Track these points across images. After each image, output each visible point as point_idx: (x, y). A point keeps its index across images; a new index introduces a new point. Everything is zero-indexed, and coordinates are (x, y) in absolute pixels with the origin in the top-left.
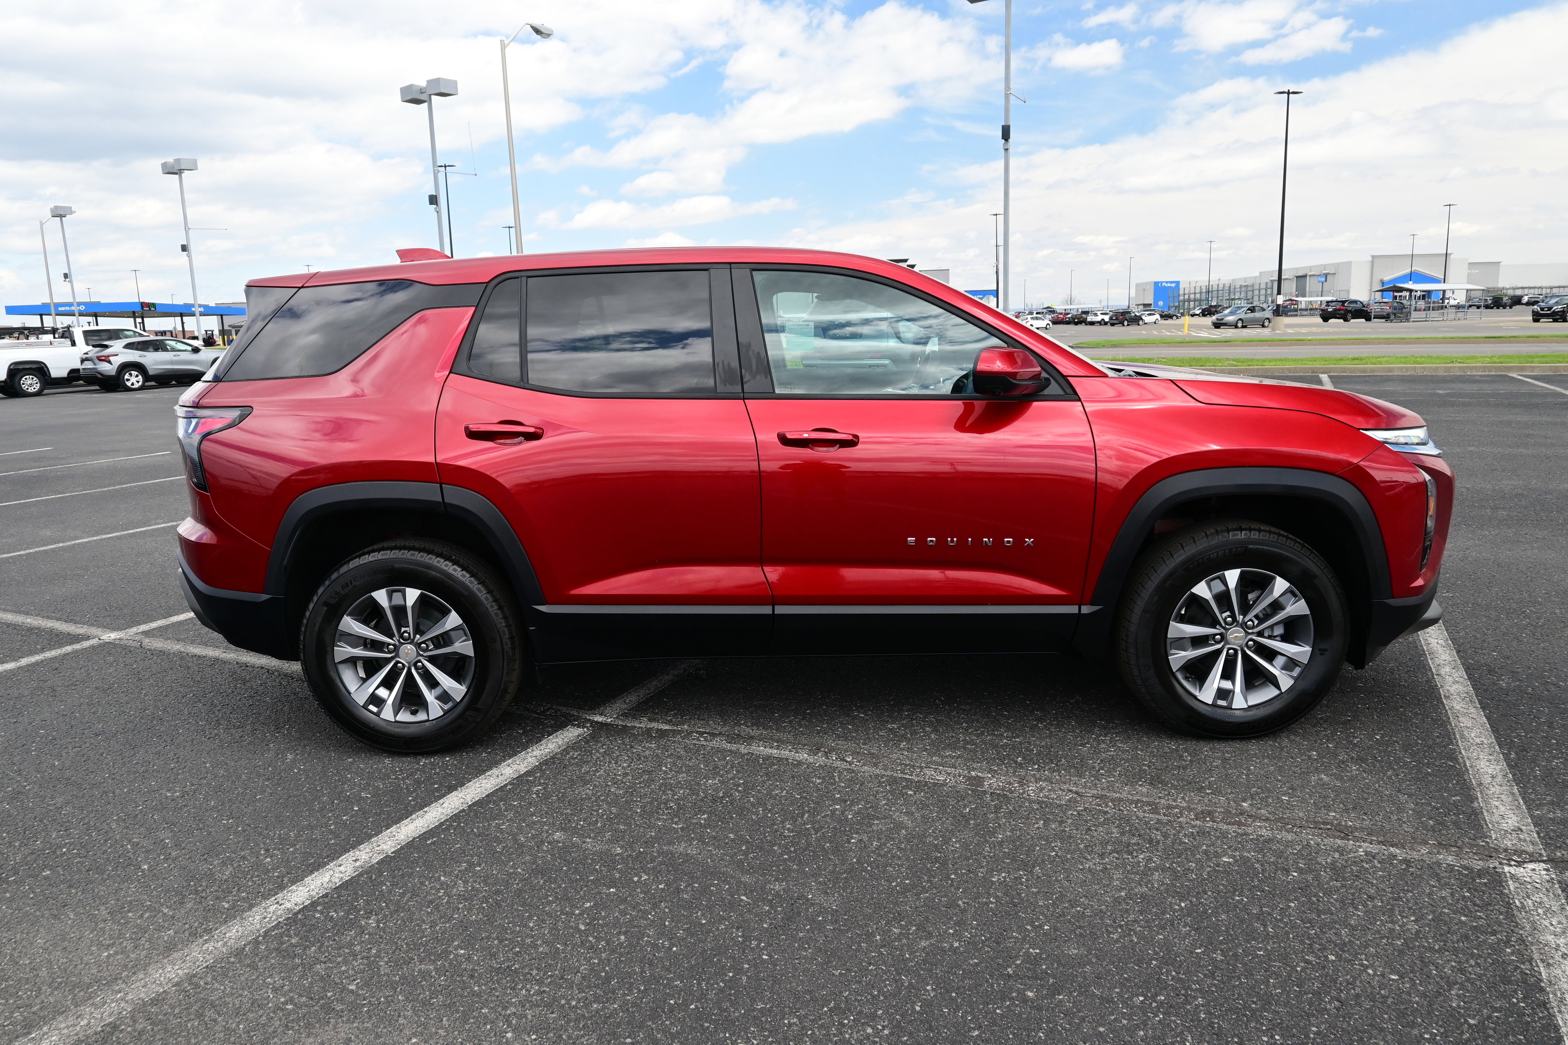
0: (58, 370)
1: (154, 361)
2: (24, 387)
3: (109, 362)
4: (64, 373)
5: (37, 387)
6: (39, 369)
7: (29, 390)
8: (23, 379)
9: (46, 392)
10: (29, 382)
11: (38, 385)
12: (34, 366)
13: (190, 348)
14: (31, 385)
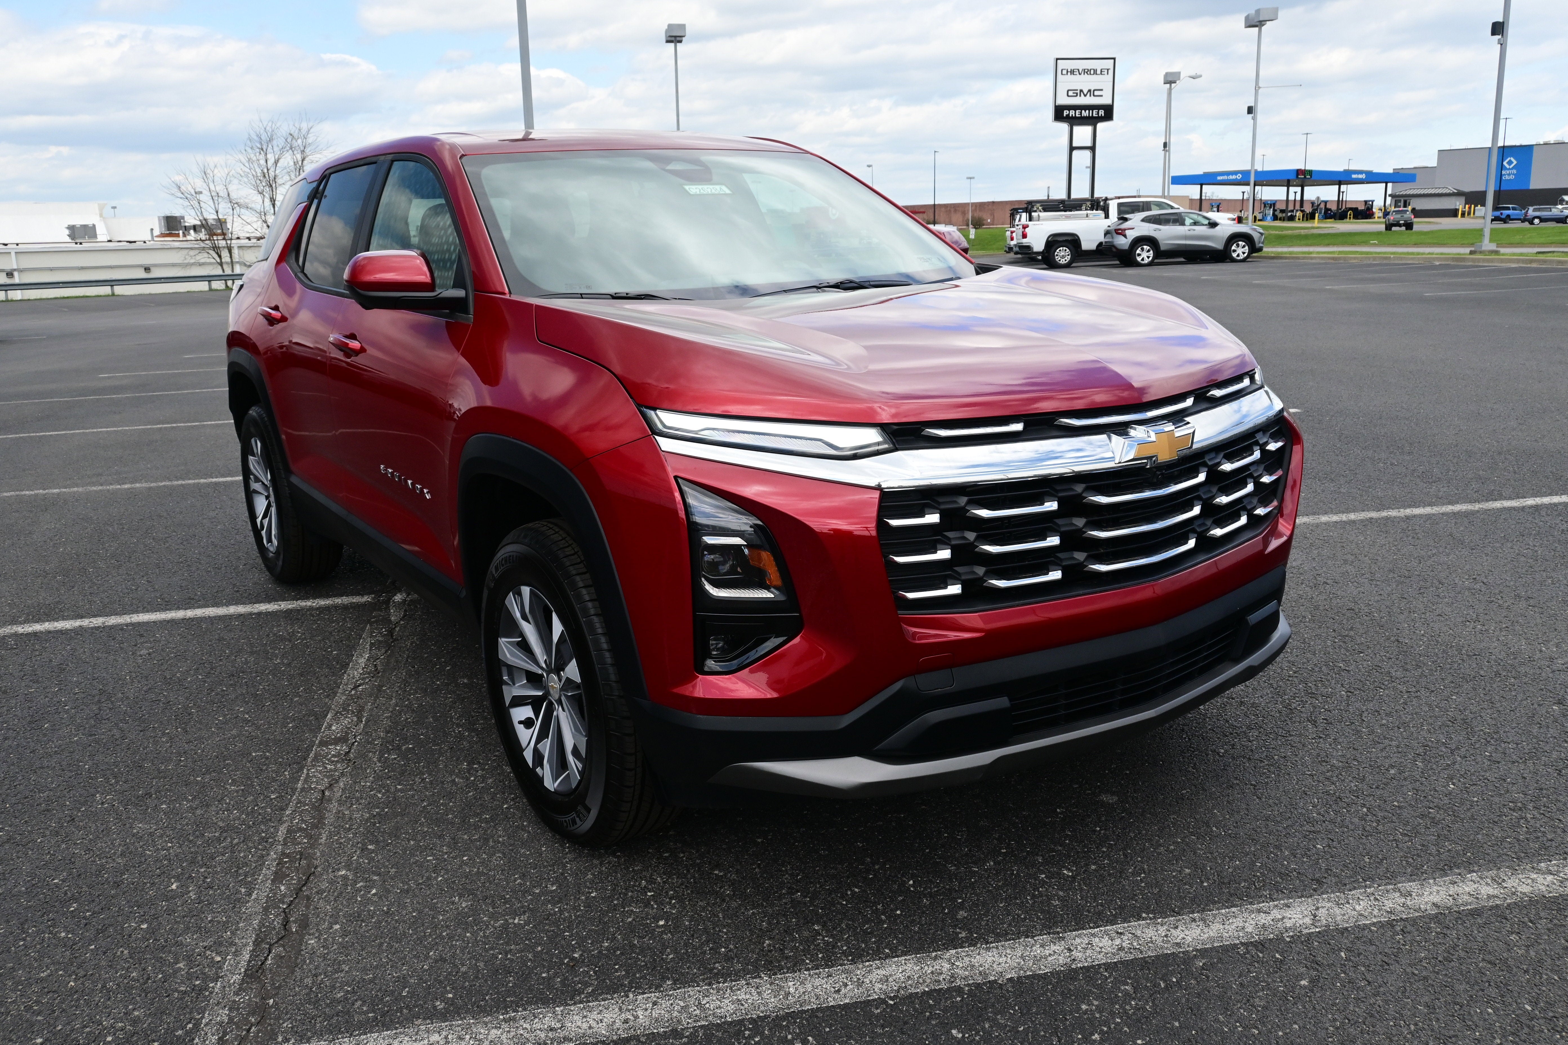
0: (1088, 243)
1: (1167, 234)
2: (1057, 259)
3: (1125, 236)
4: (1093, 246)
5: (1068, 258)
6: (1072, 241)
7: (1061, 262)
8: (1058, 251)
9: (1074, 265)
10: (1062, 254)
11: (1069, 257)
12: (1069, 238)
13: (1206, 222)
14: (1063, 257)
